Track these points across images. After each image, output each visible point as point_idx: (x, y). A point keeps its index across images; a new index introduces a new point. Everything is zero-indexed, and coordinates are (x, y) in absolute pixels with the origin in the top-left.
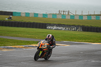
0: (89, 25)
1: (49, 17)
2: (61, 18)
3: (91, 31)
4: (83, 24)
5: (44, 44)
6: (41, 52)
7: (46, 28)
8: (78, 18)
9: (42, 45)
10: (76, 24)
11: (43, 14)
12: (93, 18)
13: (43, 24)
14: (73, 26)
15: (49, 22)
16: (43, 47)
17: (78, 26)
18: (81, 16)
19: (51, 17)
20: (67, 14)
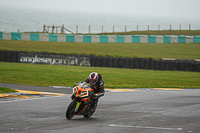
0: (103, 54)
1: (23, 38)
2: (47, 40)
3: (107, 66)
4: (92, 53)
5: (85, 89)
6: (78, 104)
7: (17, 61)
8: (81, 40)
9: (80, 92)
10: (79, 52)
11: (12, 34)
12: (111, 39)
13: (12, 53)
14: (71, 55)
15: (24, 50)
16: (82, 95)
17: (82, 56)
18: (88, 36)
19: (28, 38)
20: (59, 32)
